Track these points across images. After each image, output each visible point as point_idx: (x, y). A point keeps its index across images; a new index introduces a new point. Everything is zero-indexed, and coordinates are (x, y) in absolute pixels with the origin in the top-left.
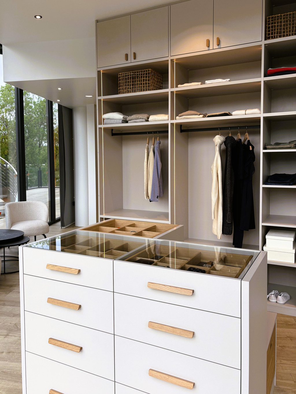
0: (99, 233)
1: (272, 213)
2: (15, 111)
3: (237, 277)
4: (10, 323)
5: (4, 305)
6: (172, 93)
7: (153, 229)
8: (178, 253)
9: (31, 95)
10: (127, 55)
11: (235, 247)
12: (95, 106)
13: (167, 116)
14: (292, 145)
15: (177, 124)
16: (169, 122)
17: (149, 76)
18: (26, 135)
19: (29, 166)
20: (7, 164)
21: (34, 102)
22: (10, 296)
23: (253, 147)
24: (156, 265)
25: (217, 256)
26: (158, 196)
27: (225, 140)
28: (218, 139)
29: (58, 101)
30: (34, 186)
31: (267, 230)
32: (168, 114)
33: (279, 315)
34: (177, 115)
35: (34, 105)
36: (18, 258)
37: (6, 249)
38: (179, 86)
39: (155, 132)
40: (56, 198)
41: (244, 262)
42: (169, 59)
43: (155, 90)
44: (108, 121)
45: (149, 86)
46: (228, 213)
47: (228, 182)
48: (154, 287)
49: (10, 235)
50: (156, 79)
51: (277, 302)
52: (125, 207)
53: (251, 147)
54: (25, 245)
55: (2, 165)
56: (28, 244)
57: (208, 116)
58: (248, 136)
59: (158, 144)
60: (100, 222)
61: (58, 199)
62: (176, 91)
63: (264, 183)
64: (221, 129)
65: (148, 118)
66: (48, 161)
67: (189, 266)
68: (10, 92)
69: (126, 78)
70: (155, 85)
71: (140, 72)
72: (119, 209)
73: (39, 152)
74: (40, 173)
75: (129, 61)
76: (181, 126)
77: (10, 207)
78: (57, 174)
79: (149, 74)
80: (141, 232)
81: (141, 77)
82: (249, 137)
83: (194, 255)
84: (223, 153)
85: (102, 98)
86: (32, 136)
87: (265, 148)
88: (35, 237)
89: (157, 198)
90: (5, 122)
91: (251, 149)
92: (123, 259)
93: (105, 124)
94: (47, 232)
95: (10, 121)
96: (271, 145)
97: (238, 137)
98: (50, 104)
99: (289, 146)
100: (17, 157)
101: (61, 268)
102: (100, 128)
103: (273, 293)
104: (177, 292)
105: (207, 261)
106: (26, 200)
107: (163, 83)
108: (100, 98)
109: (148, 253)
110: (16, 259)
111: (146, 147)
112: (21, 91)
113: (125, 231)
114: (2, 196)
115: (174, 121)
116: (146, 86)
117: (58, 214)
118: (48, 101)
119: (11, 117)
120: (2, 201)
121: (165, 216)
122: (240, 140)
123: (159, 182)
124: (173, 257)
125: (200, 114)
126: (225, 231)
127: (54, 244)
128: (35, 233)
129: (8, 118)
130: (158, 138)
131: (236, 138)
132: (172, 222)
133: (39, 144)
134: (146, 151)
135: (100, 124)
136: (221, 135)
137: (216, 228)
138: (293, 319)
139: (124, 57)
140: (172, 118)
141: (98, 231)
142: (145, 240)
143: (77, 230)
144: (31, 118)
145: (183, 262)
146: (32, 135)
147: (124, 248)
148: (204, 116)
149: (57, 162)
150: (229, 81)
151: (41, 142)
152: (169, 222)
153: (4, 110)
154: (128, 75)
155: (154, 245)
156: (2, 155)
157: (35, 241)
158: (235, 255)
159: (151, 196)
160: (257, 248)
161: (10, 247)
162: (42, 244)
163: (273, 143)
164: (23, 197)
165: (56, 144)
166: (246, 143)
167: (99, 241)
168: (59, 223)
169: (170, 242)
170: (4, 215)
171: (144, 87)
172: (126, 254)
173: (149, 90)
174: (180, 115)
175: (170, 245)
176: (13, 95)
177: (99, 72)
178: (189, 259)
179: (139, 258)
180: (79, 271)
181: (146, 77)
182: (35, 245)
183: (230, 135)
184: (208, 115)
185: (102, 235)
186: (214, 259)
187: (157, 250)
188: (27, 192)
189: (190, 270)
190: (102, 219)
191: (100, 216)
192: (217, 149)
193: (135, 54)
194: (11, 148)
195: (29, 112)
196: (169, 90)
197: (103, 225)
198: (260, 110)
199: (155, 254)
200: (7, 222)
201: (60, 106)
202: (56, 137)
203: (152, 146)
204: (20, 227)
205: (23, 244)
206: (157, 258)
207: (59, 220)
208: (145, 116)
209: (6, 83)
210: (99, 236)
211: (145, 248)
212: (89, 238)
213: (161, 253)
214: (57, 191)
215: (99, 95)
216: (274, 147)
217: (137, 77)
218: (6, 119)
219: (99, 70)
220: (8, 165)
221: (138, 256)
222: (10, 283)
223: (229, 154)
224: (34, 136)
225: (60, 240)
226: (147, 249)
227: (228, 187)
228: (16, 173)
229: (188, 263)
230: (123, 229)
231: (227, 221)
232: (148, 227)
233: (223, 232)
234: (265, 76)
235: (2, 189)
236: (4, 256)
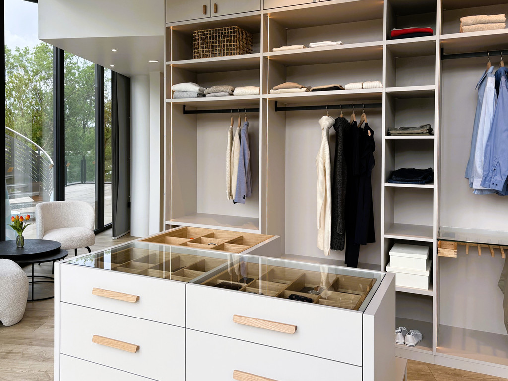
0: (164, 245)
1: (396, 221)
2: (52, 79)
3: (357, 308)
4: (39, 371)
5: (31, 344)
6: (265, 58)
7: (239, 241)
8: (272, 275)
9: (75, 58)
10: (205, 7)
11: (349, 266)
12: (162, 74)
13: (258, 88)
14: (425, 130)
15: (271, 100)
16: (261, 97)
17: (234, 36)
18: (67, 112)
19: (69, 154)
20: (40, 150)
21: (79, 68)
22: (41, 332)
23: (372, 133)
24: (244, 290)
25: (324, 278)
26: (244, 196)
27: (334, 122)
28: (326, 121)
29: (112, 66)
30: (75, 181)
31: (391, 243)
32: (259, 86)
33: (410, 361)
34: (271, 88)
35: (79, 72)
36: (53, 279)
37: (36, 266)
38: (274, 49)
39: (241, 110)
40: (105, 198)
41: (360, 288)
42: (262, 13)
43: (242, 54)
44: (179, 94)
45: (234, 49)
46: (339, 220)
47: (339, 179)
48: (241, 321)
49: (41, 246)
50: (243, 40)
51: (404, 343)
52: (199, 211)
53: (369, 132)
54: (62, 261)
55: (33, 152)
56: (66, 260)
57: (313, 90)
58: (365, 117)
59: (245, 126)
60: (165, 231)
61: (108, 198)
62: (271, 57)
63: (387, 181)
64: (329, 107)
65: (233, 91)
66: (95, 146)
67: (289, 293)
68: (46, 54)
69: (204, 38)
70: (242, 48)
71: (222, 30)
72: (192, 213)
73: (84, 135)
74: (84, 163)
75: (208, 15)
76: (276, 102)
77: (42, 208)
78: (108, 165)
79: (234, 33)
80: (223, 244)
81: (224, 36)
82: (366, 119)
83: (296, 277)
84: (332, 139)
85: (172, 63)
86: (73, 114)
87: (388, 134)
88: (76, 250)
89: (244, 198)
90: (37, 93)
91: (369, 134)
92: (199, 282)
93: (175, 98)
94: (93, 244)
95: (46, 93)
96: (396, 130)
97: (353, 118)
98: (101, 71)
99: (420, 131)
100: (54, 139)
101: (112, 293)
102: (168, 104)
103: (399, 331)
104: (274, 329)
105: (313, 286)
106: (64, 200)
107: (253, 45)
108: (168, 63)
109: (230, 274)
110: (51, 280)
111: (230, 130)
112: (62, 52)
113: (200, 243)
114: (31, 194)
115: (267, 96)
116: (231, 49)
117: (108, 219)
118: (98, 66)
119: (48, 87)
120: (32, 201)
121: (255, 223)
122: (355, 122)
123: (247, 177)
124: (264, 279)
125: (302, 88)
126: (335, 244)
127: (102, 260)
128: (75, 244)
129: (43, 88)
130: (245, 118)
131: (349, 120)
132: (264, 232)
133: (84, 124)
134: (229, 135)
135: (168, 97)
136: (330, 115)
137: (322, 240)
138: (426, 367)
139: (202, 9)
140: (265, 92)
141: (164, 242)
142: (226, 256)
143: (135, 241)
144: (73, 90)
145: (281, 287)
146: (75, 112)
147: (200, 266)
148: (308, 90)
149: (108, 148)
150: (341, 44)
151: (87, 122)
152: (259, 232)
153: (37, 78)
154: (207, 34)
155: (239, 264)
156: (33, 138)
157: (76, 255)
158: (348, 278)
159: (236, 195)
160: (377, 268)
161: (41, 264)
162: (84, 260)
163: (398, 127)
164: (60, 196)
165: (108, 126)
166: (363, 126)
167: (164, 257)
168: (110, 232)
169: (261, 258)
170: (34, 220)
171: (227, 50)
172: (202, 275)
173: (234, 54)
174: (275, 88)
175: (260, 263)
176: (51, 57)
177: (168, 29)
178: (290, 283)
179: (220, 281)
180: (138, 298)
181: (231, 37)
182: (74, 261)
183: (342, 116)
184: (313, 88)
185: (167, 248)
186: (320, 282)
187: (242, 270)
188: (66, 188)
189: (291, 297)
190: (168, 226)
191: (165, 222)
192: (325, 133)
193: (216, 6)
194: (45, 129)
195: (71, 80)
196: (261, 55)
197: (170, 234)
198: (382, 83)
199: (240, 275)
200: (38, 230)
201: (114, 74)
202: (108, 117)
203: (238, 129)
204: (56, 236)
205: (59, 260)
206: (248, 281)
207: (109, 227)
208: (228, 88)
209: (42, 42)
210: (164, 250)
211: (226, 268)
212: (150, 253)
213: (248, 274)
214: (108, 188)
215: (168, 59)
216: (401, 132)
217: (219, 37)
218: (40, 90)
219: (168, 25)
220: (41, 152)
221: (220, 278)
222: (39, 314)
223: (340, 140)
224: (77, 114)
225: (109, 255)
226: (229, 269)
227: (339, 186)
228: (52, 163)
229: (288, 289)
230: (198, 241)
231: (337, 231)
232: (232, 239)
233: (333, 246)
234: (388, 38)
235: (32, 184)
236: (33, 276)
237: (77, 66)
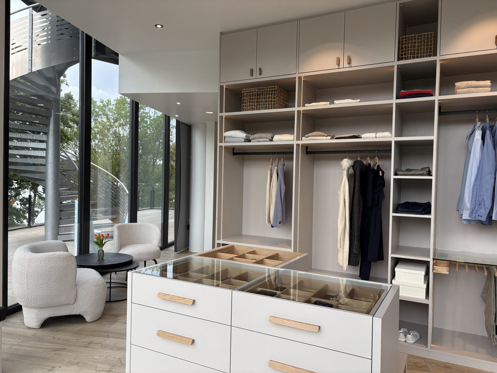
0: (216, 260)
1: (401, 244)
2: (129, 126)
3: (368, 312)
4: (114, 358)
5: (108, 337)
6: (299, 112)
7: (275, 257)
8: (301, 285)
9: (147, 109)
10: (252, 71)
11: (362, 279)
12: (216, 123)
13: (293, 136)
14: (425, 172)
15: (303, 145)
16: (295, 143)
17: (275, 93)
18: (140, 152)
19: (141, 185)
20: (118, 182)
21: (150, 117)
22: (116, 327)
23: (383, 173)
24: (279, 297)
25: (342, 288)
26: (280, 222)
27: (353, 164)
28: (346, 163)
29: (177, 116)
30: (146, 207)
31: (397, 262)
32: (294, 134)
33: (410, 356)
34: (303, 136)
35: (150, 120)
36: (127, 285)
37: (113, 274)
38: (306, 105)
39: (279, 153)
40: (170, 221)
41: (371, 296)
42: (297, 76)
43: (280, 108)
44: (230, 139)
45: (274, 104)
46: (356, 242)
47: (356, 209)
48: (276, 321)
49: (118, 259)
50: (282, 97)
51: (405, 341)
52: (244, 233)
53: (380, 172)
54: (134, 271)
55: (113, 183)
56: (137, 270)
57: (336, 138)
58: (377, 161)
59: (282, 166)
60: (216, 248)
61: (171, 221)
62: (303, 111)
63: (394, 211)
64: (349, 152)
65: (272, 138)
66: (162, 180)
67: (315, 299)
68: (124, 105)
69: (250, 95)
70: (281, 103)
71: (265, 89)
72: (237, 234)
73: (153, 171)
74: (153, 193)
75: (254, 77)
76: (307, 147)
77: (119, 228)
78: (172, 195)
79: (275, 92)
80: (263, 260)
81: (267, 94)
82: (379, 162)
83: (320, 287)
84: (351, 178)
85: (224, 114)
86: (146, 153)
87: (396, 174)
88: (145, 262)
89: (280, 223)
90: (117, 135)
91: (381, 174)
92: (242, 290)
93: (226, 142)
94: (159, 257)
95: (123, 136)
96: (402, 171)
97: (368, 161)
98: (167, 119)
99: (421, 173)
100: (129, 173)
101: (173, 297)
102: (221, 147)
103: (402, 331)
104: (302, 328)
105: (334, 295)
106: (136, 222)
107: (290, 101)
108: (221, 114)
109: (268, 284)
110: (124, 286)
111: (270, 168)
112: (137, 104)
113: (244, 258)
114: (110, 217)
115: (300, 142)
116: (271, 104)
117: (171, 238)
118: (166, 115)
119: (125, 132)
120: (111, 222)
121: (288, 243)
122: (370, 164)
123: (282, 206)
124: (294, 288)
125: (328, 136)
126: (351, 262)
127: (166, 270)
128: (145, 257)
129: (121, 132)
130: (282, 159)
131: (365, 163)
132: (295, 250)
133: (153, 162)
134: (269, 173)
135: (221, 142)
136: (350, 158)
137: (341, 258)
138: (423, 361)
139: (249, 72)
140: (298, 139)
141: (216, 257)
142: (265, 269)
143: (192, 256)
144: (145, 134)
145: (308, 294)
146: (146, 152)
147: (244, 277)
148: (332, 138)
149: (172, 181)
150: (360, 102)
151: (156, 160)
152: (292, 250)
153: (117, 124)
154: (253, 92)
155: (274, 276)
156: (112, 172)
157: (145, 266)
158: (362, 288)
159: (273, 221)
160: (385, 281)
161: (117, 273)
162: (151, 270)
163: (404, 169)
164: (133, 219)
165: (173, 163)
166: (376, 168)
167: (215, 269)
168: (173, 248)
169: (292, 271)
170: (112, 237)
171: (269, 104)
172: (246, 284)
173: (274, 108)
174: (306, 136)
175: (292, 275)
176: (128, 108)
177: (222, 87)
178: (315, 291)
179: (260, 289)
180: (194, 301)
181: (272, 94)
182: (144, 271)
183: (359, 159)
184: (336, 137)
185: (218, 262)
186: (339, 291)
187: (277, 280)
188: (138, 212)
189: (316, 303)
190: (219, 245)
191: (217, 241)
192: (345, 173)
193: (260, 70)
194: (122, 165)
195: (144, 126)
196: (296, 109)
197: (221, 251)
198: (391, 133)
199: (276, 284)
200: (116, 245)
201: (178, 122)
202: (173, 157)
203: (276, 168)
204: (129, 251)
205: (131, 269)
206: (282, 289)
207: (172, 244)
208: (269, 135)
209: (121, 95)
210: (215, 264)
211: (265, 279)
212: (204, 266)
213: (282, 284)
214: (171, 213)
215: (221, 111)
216: (406, 173)
217: (262, 94)
218: (119, 134)
219: (222, 84)
220: (119, 184)
221: (260, 286)
222: (115, 313)
223: (358, 178)
224: (149, 154)
225: (172, 266)
226: (267, 280)
227: (356, 215)
228: (128, 192)
229: (314, 296)
230: (243, 256)
231: (354, 251)
232: (270, 255)
233: (350, 263)
234: (397, 98)
235: (111, 208)
236: (110, 282)
237: (148, 115)
